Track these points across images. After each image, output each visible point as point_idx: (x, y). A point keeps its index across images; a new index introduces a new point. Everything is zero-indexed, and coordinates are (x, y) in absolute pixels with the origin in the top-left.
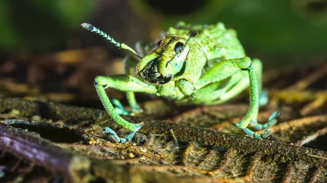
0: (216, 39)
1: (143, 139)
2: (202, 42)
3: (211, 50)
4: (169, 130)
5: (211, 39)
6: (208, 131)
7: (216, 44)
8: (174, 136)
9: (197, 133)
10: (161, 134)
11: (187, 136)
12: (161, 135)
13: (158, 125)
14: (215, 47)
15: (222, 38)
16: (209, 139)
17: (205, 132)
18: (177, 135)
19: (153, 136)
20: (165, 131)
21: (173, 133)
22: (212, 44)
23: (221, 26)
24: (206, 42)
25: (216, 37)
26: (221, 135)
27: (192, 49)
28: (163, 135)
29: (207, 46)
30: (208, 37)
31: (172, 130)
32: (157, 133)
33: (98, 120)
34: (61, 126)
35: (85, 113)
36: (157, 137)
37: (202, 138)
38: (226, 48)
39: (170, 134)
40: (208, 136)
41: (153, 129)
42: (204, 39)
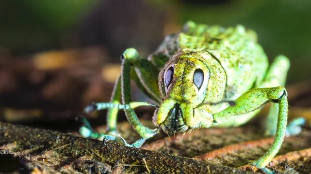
0: (238, 51)
1: (106, 170)
2: (221, 55)
3: (233, 65)
4: (140, 159)
5: (232, 52)
6: (189, 162)
7: (239, 57)
8: (147, 167)
9: (176, 163)
10: (131, 164)
11: (163, 167)
12: (131, 166)
13: (128, 153)
14: (238, 62)
15: (245, 48)
16: (190, 171)
17: (185, 162)
18: (151, 166)
19: (120, 166)
20: (135, 160)
21: (145, 162)
22: (234, 59)
23: (241, 29)
24: (226, 55)
25: (238, 48)
26: (205, 167)
27: (212, 74)
28: (133, 165)
29: (227, 60)
30: (228, 48)
31: (144, 159)
32: (126, 163)
33: (55, 145)
34: (5, 152)
35: (39, 136)
36: (127, 168)
37: (181, 170)
38: (251, 63)
39: (141, 163)
40: (188, 168)
41: (121, 157)
42: (224, 51)
